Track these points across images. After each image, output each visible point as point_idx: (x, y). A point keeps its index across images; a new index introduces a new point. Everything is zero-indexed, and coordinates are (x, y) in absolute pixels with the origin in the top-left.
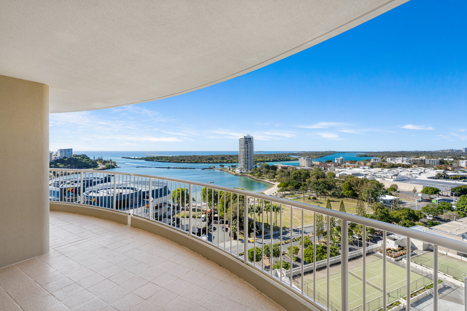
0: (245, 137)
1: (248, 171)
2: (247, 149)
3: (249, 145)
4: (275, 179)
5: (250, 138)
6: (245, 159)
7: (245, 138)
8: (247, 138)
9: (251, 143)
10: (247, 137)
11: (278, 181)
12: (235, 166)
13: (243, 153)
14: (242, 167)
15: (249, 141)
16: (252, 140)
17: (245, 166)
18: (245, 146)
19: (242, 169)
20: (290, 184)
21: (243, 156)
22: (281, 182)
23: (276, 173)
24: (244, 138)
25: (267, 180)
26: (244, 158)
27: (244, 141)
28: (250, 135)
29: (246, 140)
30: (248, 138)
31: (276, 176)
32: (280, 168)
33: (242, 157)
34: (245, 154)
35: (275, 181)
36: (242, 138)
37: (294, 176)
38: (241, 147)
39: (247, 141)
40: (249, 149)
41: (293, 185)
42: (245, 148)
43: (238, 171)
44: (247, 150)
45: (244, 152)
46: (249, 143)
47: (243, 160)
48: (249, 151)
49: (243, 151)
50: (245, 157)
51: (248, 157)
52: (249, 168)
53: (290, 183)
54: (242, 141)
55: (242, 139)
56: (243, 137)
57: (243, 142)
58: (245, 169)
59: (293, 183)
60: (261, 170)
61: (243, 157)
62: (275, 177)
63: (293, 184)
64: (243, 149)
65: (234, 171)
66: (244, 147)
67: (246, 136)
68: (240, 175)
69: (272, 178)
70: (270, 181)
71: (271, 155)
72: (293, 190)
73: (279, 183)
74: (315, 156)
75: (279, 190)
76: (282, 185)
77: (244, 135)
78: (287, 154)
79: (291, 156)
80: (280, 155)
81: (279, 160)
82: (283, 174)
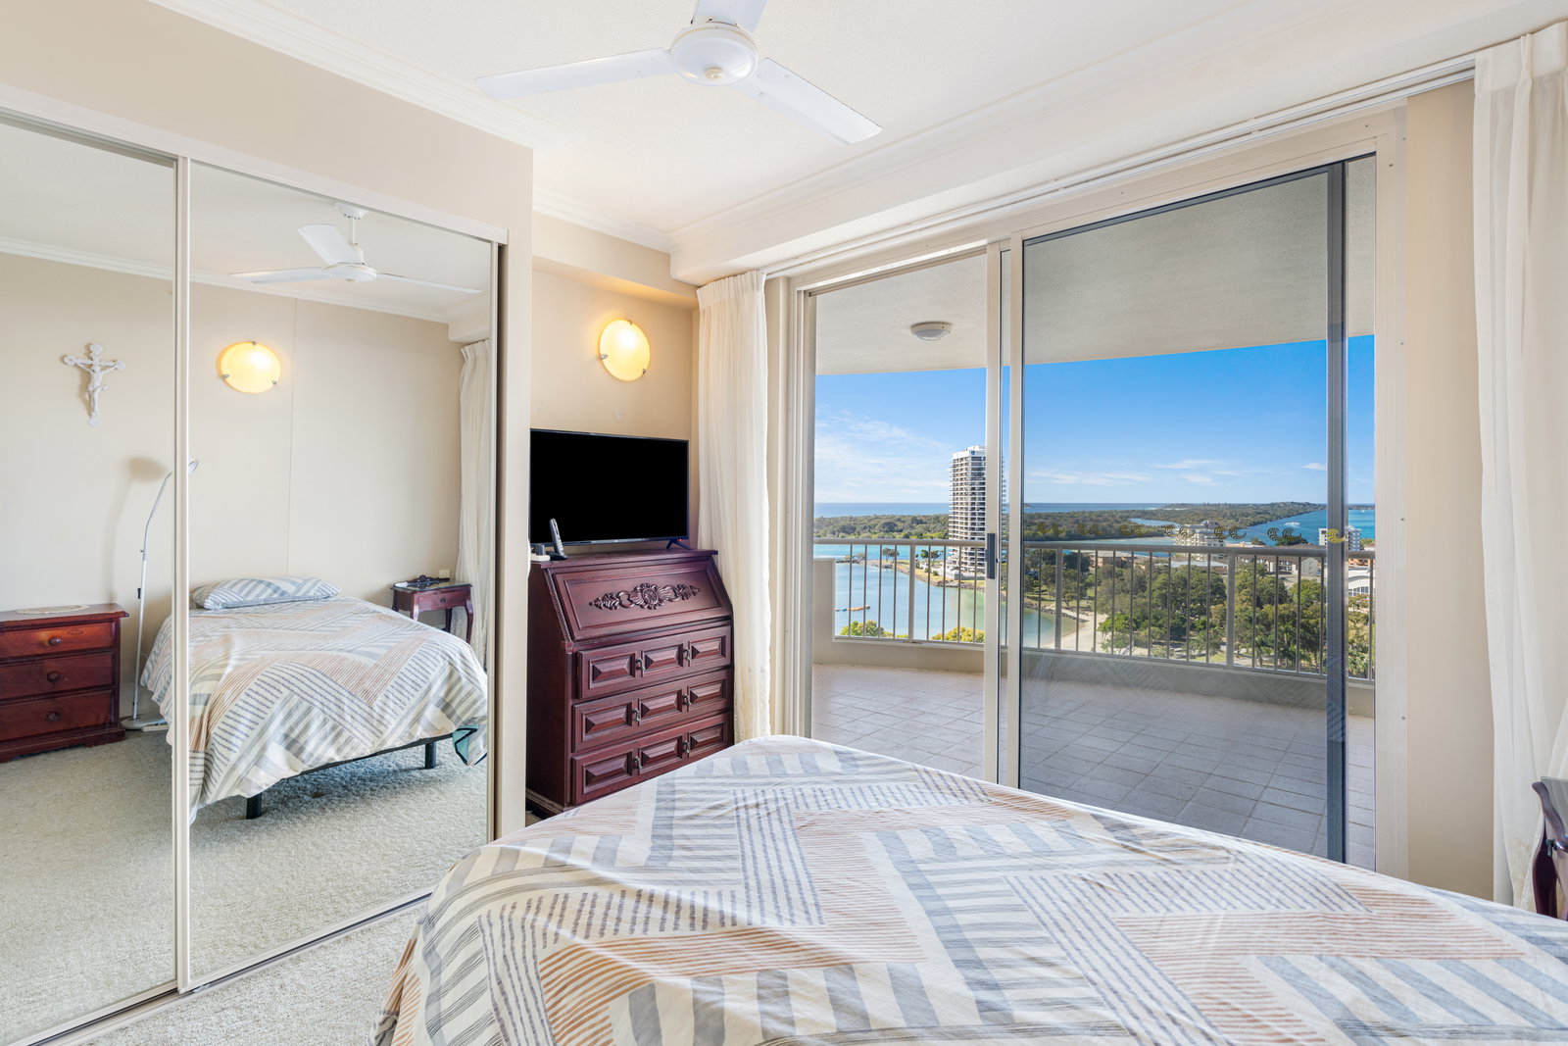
0: (973, 452)
2: (979, 494)
4: (1083, 603)
6: (973, 529)
7: (973, 458)
8: (979, 458)
11: (1100, 608)
12: (935, 555)
13: (966, 509)
14: (962, 558)
17: (974, 554)
18: (973, 484)
19: (961, 563)
20: (1147, 621)
21: (967, 519)
22: (1112, 615)
23: (1088, 580)
24: (969, 459)
25: (1054, 604)
26: (969, 526)
27: (970, 467)
29: (976, 464)
31: (1090, 592)
32: (1099, 563)
33: (962, 528)
34: (974, 514)
35: (1088, 609)
36: (962, 459)
37: (1164, 591)
38: (959, 487)
39: (979, 469)
41: (1160, 626)
42: (973, 494)
43: (946, 571)
44: (980, 499)
45: (970, 507)
47: (966, 533)
49: (967, 504)
50: (973, 524)
51: (983, 524)
53: (1149, 618)
54: (964, 467)
55: (964, 462)
56: (967, 454)
57: (967, 470)
58: (972, 564)
59: (1158, 620)
60: (1032, 570)
61: (967, 524)
62: (1084, 595)
63: (1160, 622)
64: (966, 494)
65: (933, 569)
66: (969, 487)
67: (977, 449)
68: (955, 583)
69: (1073, 598)
70: (1067, 609)
71: (1062, 516)
72: (1162, 644)
73: (1102, 618)
74: (1232, 521)
75: (1106, 642)
76: (1119, 624)
77: (971, 448)
78: (1120, 515)
79: (1133, 520)
80: (1093, 517)
81: (1093, 536)
82: (1118, 585)
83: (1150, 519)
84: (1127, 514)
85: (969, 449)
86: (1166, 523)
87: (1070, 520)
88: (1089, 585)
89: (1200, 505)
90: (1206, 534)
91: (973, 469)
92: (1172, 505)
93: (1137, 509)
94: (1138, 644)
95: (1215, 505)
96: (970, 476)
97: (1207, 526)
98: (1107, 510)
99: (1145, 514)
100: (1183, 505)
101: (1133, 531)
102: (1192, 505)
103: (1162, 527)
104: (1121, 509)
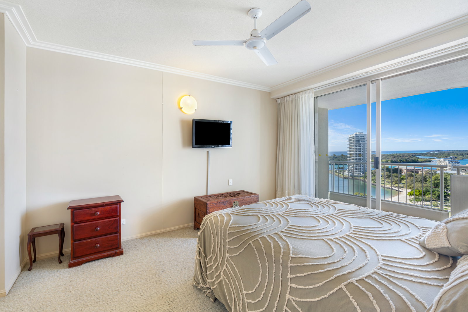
0: (356, 135)
1: (361, 174)
2: (359, 148)
3: (361, 144)
4: (400, 185)
5: (364, 136)
6: (356, 160)
7: (356, 137)
8: (358, 137)
9: (365, 142)
10: (360, 135)
11: (408, 187)
12: (342, 168)
14: (352, 169)
15: (361, 140)
16: (365, 138)
17: (357, 168)
18: (356, 145)
19: (352, 171)
20: (428, 193)
22: (413, 190)
23: (401, 177)
25: (388, 185)
27: (355, 139)
28: (362, 133)
29: (357, 139)
30: (361, 137)
31: (403, 182)
32: (405, 171)
33: (352, 158)
34: (357, 155)
35: (403, 187)
36: (352, 137)
37: (435, 182)
38: (351, 146)
39: (359, 140)
40: (361, 149)
41: (434, 194)
42: (356, 148)
43: (346, 173)
44: (359, 150)
45: (355, 152)
46: (361, 142)
47: (354, 161)
48: (361, 151)
50: (356, 158)
51: (360, 158)
52: (361, 171)
53: (429, 191)
56: (354, 135)
57: (354, 141)
58: (356, 171)
59: (433, 192)
61: (354, 158)
62: (401, 182)
63: (434, 193)
64: (354, 148)
65: (342, 173)
66: (355, 146)
67: (357, 133)
68: (350, 178)
69: (396, 183)
70: (394, 187)
71: (388, 155)
72: (436, 201)
73: (409, 191)
74: (461, 156)
75: (411, 199)
76: (417, 193)
77: (355, 133)
78: (412, 154)
79: (417, 156)
80: (401, 156)
81: (401, 162)
82: (415, 179)
83: (425, 156)
84: (414, 154)
85: (355, 134)
86: (431, 157)
87: (392, 156)
88: (402, 179)
89: (446, 151)
90: (451, 161)
91: (356, 140)
92: (433, 151)
93: (418, 153)
94: (426, 201)
95: (453, 151)
96: (355, 142)
97: (451, 158)
98: (406, 153)
99: (422, 154)
100: (438, 151)
101: (418, 160)
102: (442, 151)
103: (431, 159)
104: (412, 153)
